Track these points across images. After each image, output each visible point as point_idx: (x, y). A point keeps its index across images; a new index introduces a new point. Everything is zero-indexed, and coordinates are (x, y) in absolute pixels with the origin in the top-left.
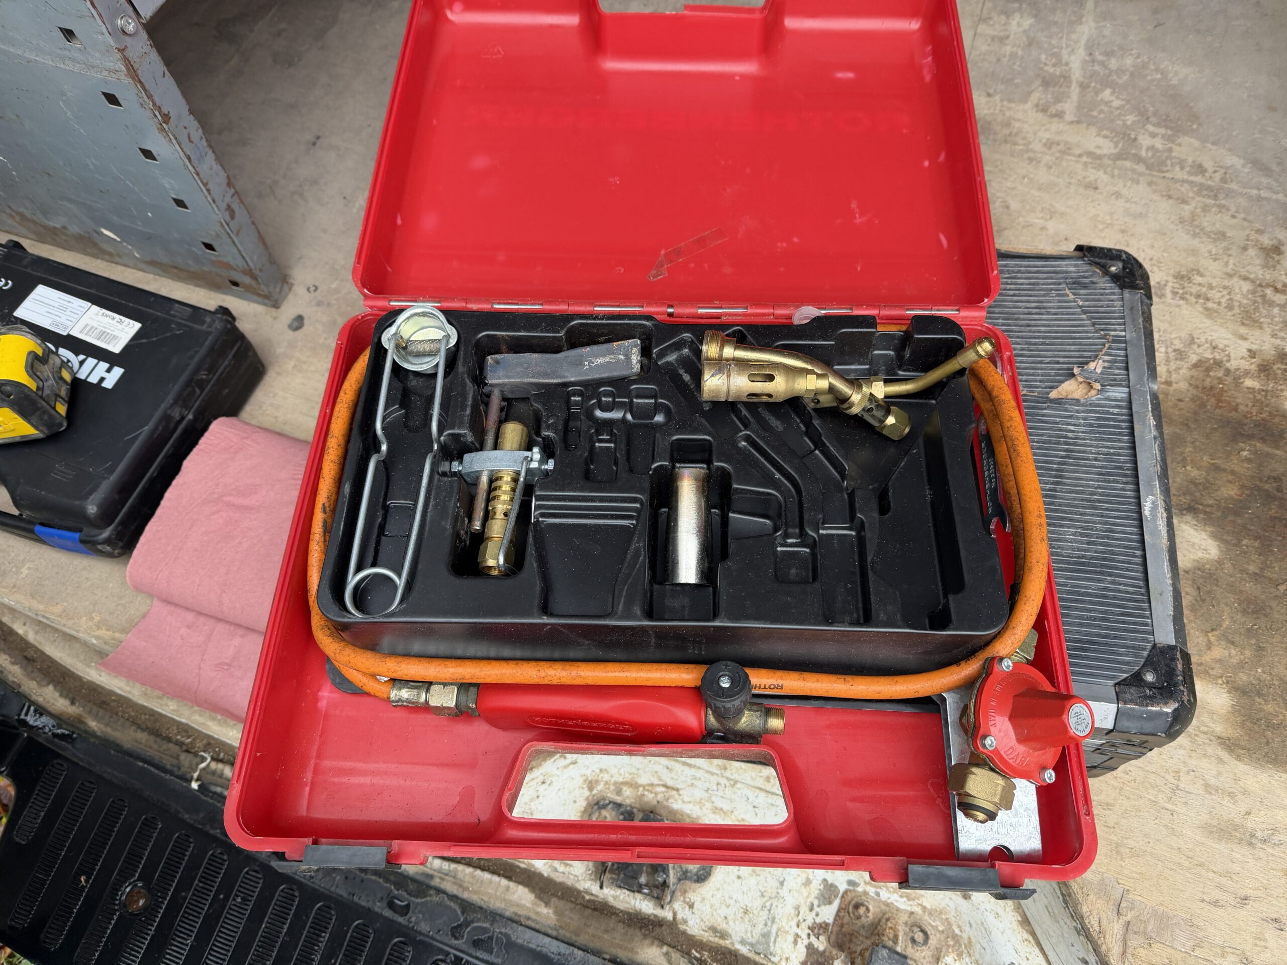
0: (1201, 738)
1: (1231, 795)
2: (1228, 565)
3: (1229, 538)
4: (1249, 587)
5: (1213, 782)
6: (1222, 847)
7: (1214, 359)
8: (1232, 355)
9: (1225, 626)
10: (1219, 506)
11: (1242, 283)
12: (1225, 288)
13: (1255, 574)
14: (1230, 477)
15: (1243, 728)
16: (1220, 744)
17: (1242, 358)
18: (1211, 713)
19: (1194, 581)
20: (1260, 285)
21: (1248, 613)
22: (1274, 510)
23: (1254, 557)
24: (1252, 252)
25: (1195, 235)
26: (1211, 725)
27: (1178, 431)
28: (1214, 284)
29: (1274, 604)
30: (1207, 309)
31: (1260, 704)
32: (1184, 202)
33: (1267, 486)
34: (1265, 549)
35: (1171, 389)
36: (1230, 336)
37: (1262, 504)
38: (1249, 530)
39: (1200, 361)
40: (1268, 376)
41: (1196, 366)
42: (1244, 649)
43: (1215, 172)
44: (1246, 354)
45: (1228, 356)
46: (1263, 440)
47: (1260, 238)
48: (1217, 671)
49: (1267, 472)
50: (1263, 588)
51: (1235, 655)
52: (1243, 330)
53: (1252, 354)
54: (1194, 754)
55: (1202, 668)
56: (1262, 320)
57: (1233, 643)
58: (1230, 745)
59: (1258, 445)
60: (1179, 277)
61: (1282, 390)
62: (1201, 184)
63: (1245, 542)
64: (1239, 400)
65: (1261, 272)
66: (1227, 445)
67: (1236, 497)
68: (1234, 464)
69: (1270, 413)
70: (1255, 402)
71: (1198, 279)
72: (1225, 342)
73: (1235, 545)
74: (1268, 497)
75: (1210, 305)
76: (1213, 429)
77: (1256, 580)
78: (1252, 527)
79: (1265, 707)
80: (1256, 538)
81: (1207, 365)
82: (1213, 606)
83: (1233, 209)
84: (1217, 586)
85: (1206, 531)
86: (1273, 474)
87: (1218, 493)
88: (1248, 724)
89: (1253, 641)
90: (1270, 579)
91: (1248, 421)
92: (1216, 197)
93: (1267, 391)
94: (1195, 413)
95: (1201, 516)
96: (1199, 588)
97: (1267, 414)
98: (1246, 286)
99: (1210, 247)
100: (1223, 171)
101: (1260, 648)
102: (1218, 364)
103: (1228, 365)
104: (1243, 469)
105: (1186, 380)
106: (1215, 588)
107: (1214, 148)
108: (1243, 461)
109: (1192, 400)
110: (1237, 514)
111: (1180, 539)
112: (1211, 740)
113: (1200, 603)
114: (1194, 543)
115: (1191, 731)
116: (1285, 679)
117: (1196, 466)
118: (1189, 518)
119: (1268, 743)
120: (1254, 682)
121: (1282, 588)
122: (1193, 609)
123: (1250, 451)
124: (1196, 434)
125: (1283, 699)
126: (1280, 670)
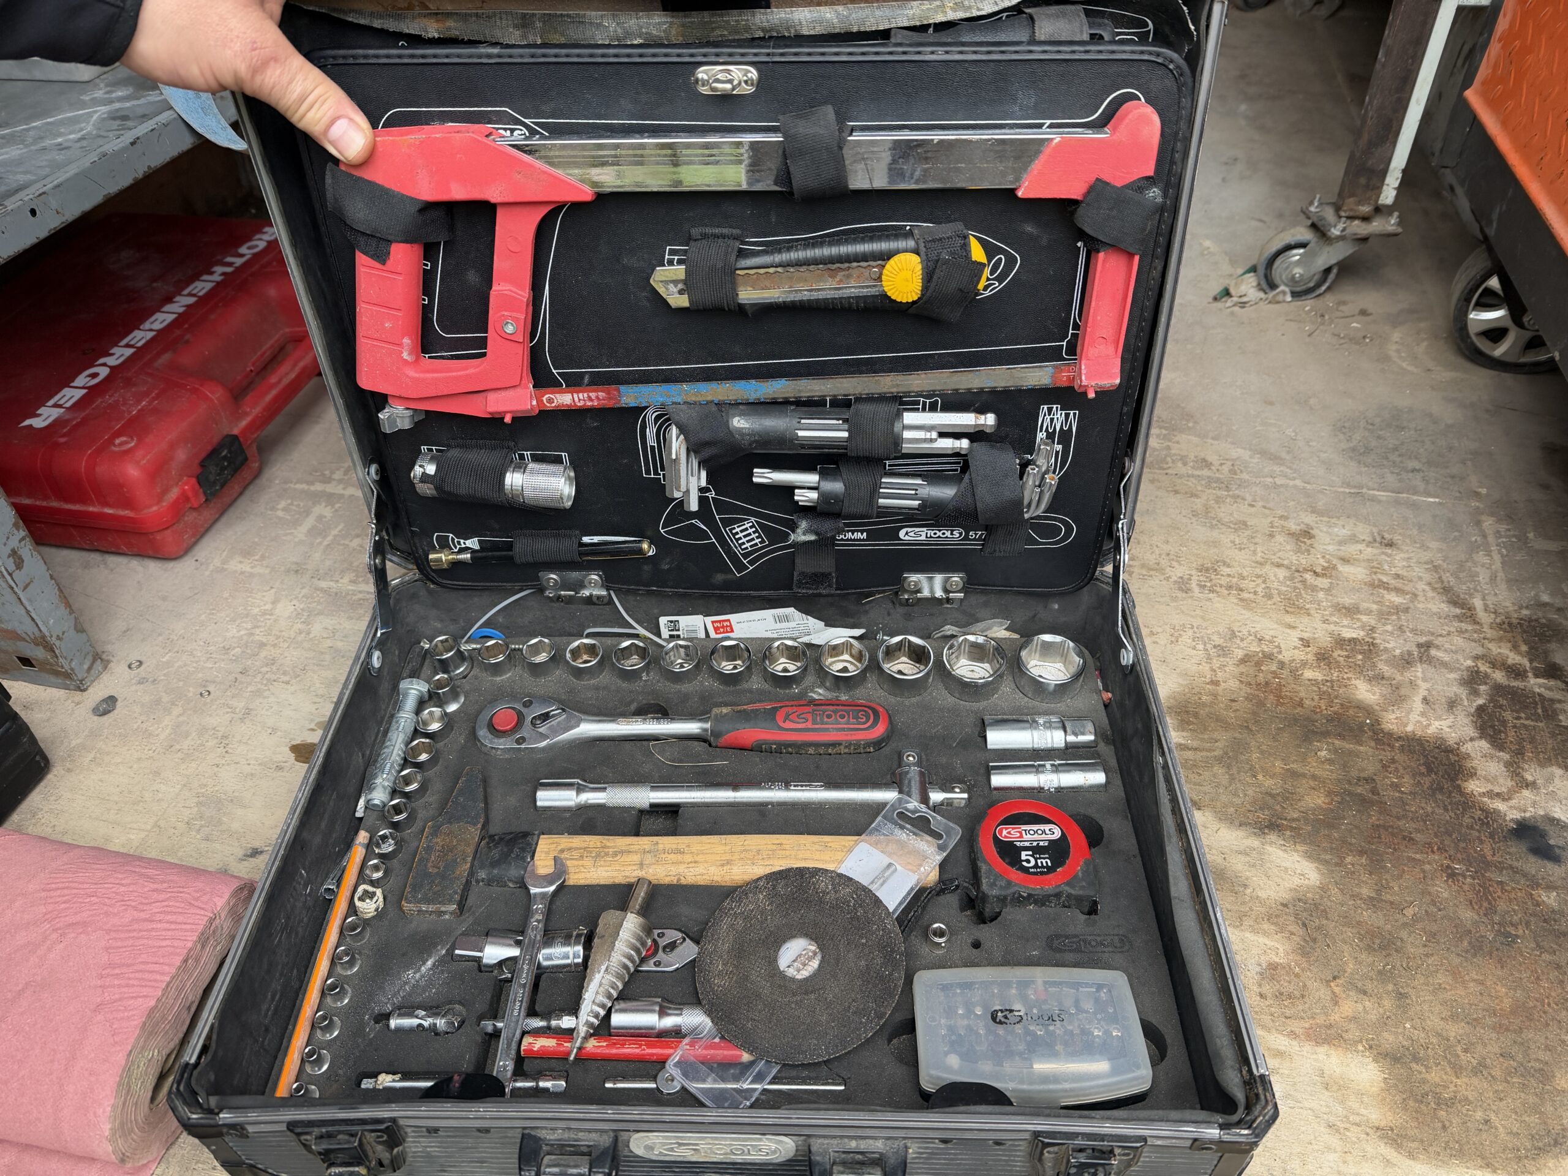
0: (1353, 1133)
2: (1334, 891)
3: (1328, 857)
4: (1368, 916)
7: (1263, 652)
8: (1282, 646)
9: (1349, 970)
10: (1306, 819)
11: (1276, 569)
12: (1258, 576)
13: (1372, 898)
14: (1312, 783)
15: (1406, 1110)
16: (1381, 1137)
17: (1295, 648)
18: (1360, 1094)
19: (1296, 916)
20: (1298, 571)
21: (1374, 950)
22: (1375, 817)
23: (1365, 877)
24: (1280, 538)
25: (1212, 527)
26: (1363, 1111)
27: (1237, 735)
28: (1245, 574)
29: (1404, 934)
30: (1241, 600)
31: (1420, 1073)
32: (1194, 495)
33: (1359, 790)
34: (1376, 865)
35: (1220, 689)
36: (1276, 626)
37: (1358, 811)
38: (1351, 844)
39: (1246, 655)
40: (1329, 665)
41: (1244, 661)
42: (1381, 998)
43: (1221, 464)
44: (1298, 643)
45: (1279, 647)
46: (1341, 736)
47: (1285, 524)
48: (1354, 1033)
49: (1354, 773)
50: (1385, 915)
51: (1371, 1009)
52: (1289, 619)
53: (1306, 643)
54: (1349, 1158)
55: (1332, 1031)
56: (1308, 606)
57: (1365, 993)
58: (1394, 1137)
59: (1337, 742)
60: (1202, 569)
61: (1349, 679)
62: (1209, 477)
63: (1349, 859)
64: (1303, 694)
65: (1294, 558)
66: (1299, 746)
67: (1324, 806)
68: (1312, 767)
69: (1342, 705)
70: (1321, 694)
71: (1226, 570)
72: (1271, 633)
73: (1337, 864)
74: (1364, 803)
75: (1245, 595)
76: (1279, 729)
77: (1374, 906)
78: (1354, 841)
79: (1427, 1076)
80: (1361, 853)
81: (1256, 659)
82: (1328, 946)
83: (1249, 498)
84: (1327, 919)
85: (1297, 851)
86: (1362, 775)
87: (1302, 803)
88: (1411, 1103)
89: (1390, 987)
90: (1392, 903)
91: (1318, 716)
92: (1227, 488)
93: (1332, 681)
94: (1254, 713)
95: (1288, 833)
96: (1304, 925)
97: (1338, 706)
98: (1282, 573)
99: (1232, 537)
100: (1230, 463)
101: (1401, 996)
102: (1269, 657)
103: (1280, 657)
104: (1325, 772)
105: (1234, 677)
106: (1325, 922)
107: (1216, 442)
108: (1323, 762)
109: (1246, 698)
110: (1331, 826)
111: (1268, 865)
112: (1367, 1134)
113: (1311, 944)
114: (1286, 868)
115: (1338, 1123)
116: (1444, 1034)
117: (1267, 773)
118: (1273, 837)
119: (1444, 1127)
120: (1405, 1043)
121: (1409, 912)
122: (1304, 951)
123: (1329, 750)
124: (1260, 737)
125: (1449, 1062)
126: (1434, 1021)
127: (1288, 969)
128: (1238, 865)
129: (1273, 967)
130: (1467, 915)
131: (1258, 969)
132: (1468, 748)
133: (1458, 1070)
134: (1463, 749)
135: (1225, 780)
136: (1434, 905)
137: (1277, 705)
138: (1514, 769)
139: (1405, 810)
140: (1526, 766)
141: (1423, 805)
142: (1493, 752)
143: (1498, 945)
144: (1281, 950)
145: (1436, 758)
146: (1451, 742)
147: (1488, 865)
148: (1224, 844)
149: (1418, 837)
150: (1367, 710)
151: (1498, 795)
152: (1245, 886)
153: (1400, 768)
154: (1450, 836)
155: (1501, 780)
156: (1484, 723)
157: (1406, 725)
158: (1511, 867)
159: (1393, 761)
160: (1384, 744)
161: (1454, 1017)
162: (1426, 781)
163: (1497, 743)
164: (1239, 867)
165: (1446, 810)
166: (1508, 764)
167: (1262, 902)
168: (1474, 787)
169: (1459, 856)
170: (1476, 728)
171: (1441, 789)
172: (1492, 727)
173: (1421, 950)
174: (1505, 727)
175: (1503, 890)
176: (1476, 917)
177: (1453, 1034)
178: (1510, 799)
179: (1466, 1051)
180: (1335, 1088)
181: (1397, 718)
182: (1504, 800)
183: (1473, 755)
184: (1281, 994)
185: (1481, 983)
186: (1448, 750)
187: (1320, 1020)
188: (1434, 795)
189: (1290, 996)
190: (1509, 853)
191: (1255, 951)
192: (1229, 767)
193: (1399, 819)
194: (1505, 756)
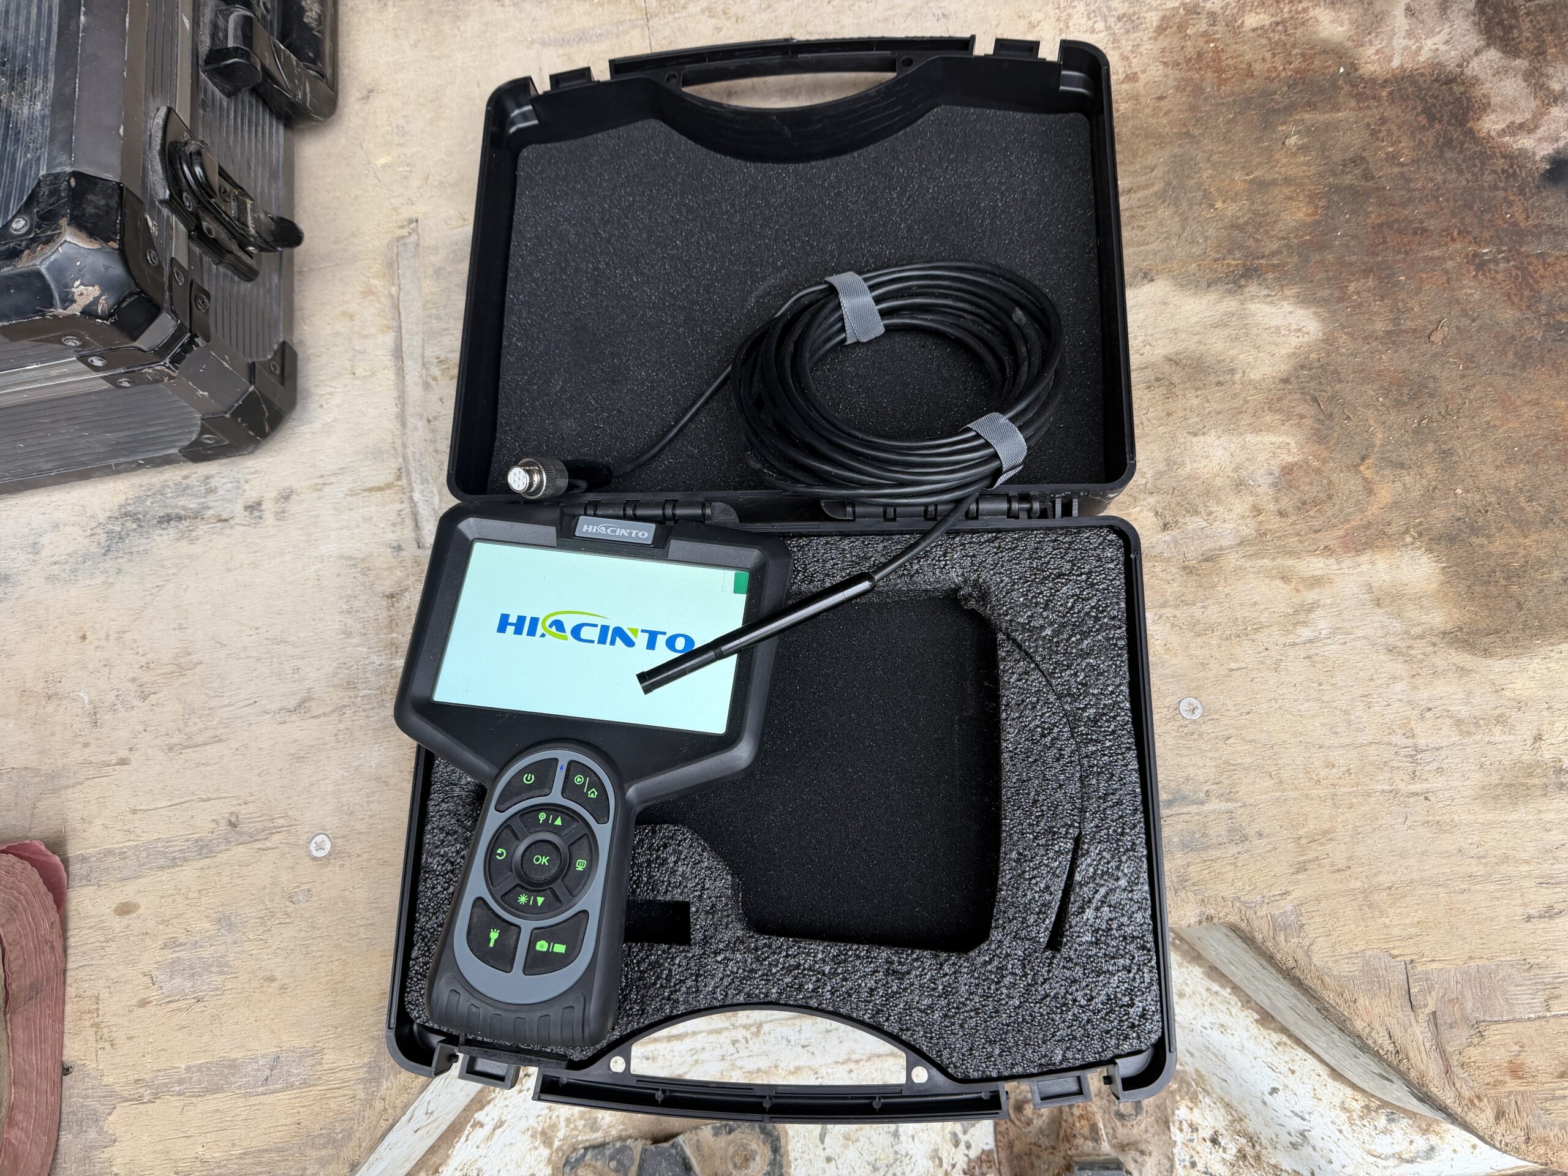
0: (1419, 648)
1: (1501, 720)
2: (1343, 339)
3: (1326, 293)
4: (1388, 360)
5: (1464, 712)
6: (1521, 814)
9: (1378, 443)
10: (1289, 247)
13: (1389, 333)
14: (1287, 191)
15: (1472, 599)
16: (1450, 644)
18: (1417, 599)
19: (1303, 391)
21: (1405, 404)
22: (1374, 214)
23: (1376, 306)
26: (1424, 618)
27: (1177, 150)
29: (1435, 370)
31: (1482, 546)
33: (1348, 180)
34: (1387, 286)
35: (1140, 85)
37: (1353, 212)
38: (1351, 264)
39: (1163, 18)
41: (1161, 30)
42: (1421, 467)
46: (1311, 106)
48: (1398, 523)
49: (1338, 157)
50: (1409, 351)
51: (1413, 484)
54: (1419, 681)
55: (1373, 530)
57: (1402, 466)
58: (1466, 638)
59: (1307, 116)
61: (1305, 10)
63: (1352, 287)
64: (1249, 57)
66: (1260, 139)
67: (1309, 220)
68: (1284, 166)
69: (1303, 55)
70: (1273, 46)
73: (1340, 300)
74: (1356, 196)
76: (1229, 122)
77: (1394, 342)
78: (1354, 258)
79: (1492, 548)
80: (1366, 272)
81: (1177, 20)
82: (1348, 418)
84: (1340, 381)
85: (1286, 298)
86: (1350, 154)
87: (1280, 225)
88: (1478, 588)
89: (1431, 447)
90: (1414, 331)
91: (1275, 85)
93: (1283, 22)
94: (1193, 108)
95: (1270, 276)
96: (1315, 400)
97: (1300, 59)
101: (1446, 454)
102: (1193, 10)
104: (1300, 167)
105: (1155, 60)
106: (1338, 387)
108: (1294, 155)
109: (1177, 88)
110: (1321, 247)
111: (1255, 331)
112: (1434, 645)
113: (1327, 422)
114: (1278, 328)
115: (1399, 644)
116: (1503, 485)
117: (1229, 196)
118: (1252, 288)
119: (1520, 606)
120: (1459, 514)
121: (1437, 337)
122: (1320, 437)
123: (1298, 132)
124: (1207, 144)
125: (1514, 521)
126: (1489, 474)
127: (1303, 466)
128: (1217, 344)
129: (1288, 470)
130: (1507, 315)
131: (1270, 479)
132: (1475, 67)
133: (1524, 526)
134: (1468, 72)
135: (1174, 225)
136: (1466, 315)
137: (1219, 85)
138: (1535, 79)
139: (1409, 190)
140: (1551, 70)
141: (1430, 175)
142: (1505, 62)
143: (1549, 344)
144: (1293, 444)
145: (1437, 97)
146: (1452, 66)
147: (1519, 234)
148: (1194, 320)
149: (1432, 224)
150: (1336, 52)
151: (1521, 126)
152: (1232, 371)
153: (1394, 128)
154: (1471, 208)
155: (1522, 103)
156: (1489, 20)
157: (1390, 61)
158: (1551, 228)
159: (1383, 121)
160: (1367, 98)
161: (1511, 461)
162: (1430, 136)
163: (1510, 48)
164: (1220, 346)
165: (1460, 172)
166: (1528, 76)
167: (1257, 386)
168: (1490, 124)
169: (1486, 235)
170: (1480, 32)
171: (1449, 143)
172: (1500, 23)
173: (1460, 385)
174: (1516, 18)
175: (1546, 265)
176: (1518, 315)
177: (1513, 483)
178: (1536, 127)
179: (1530, 500)
180: (1388, 601)
181: (1377, 52)
182: (1530, 131)
183: (1482, 76)
184: (1304, 503)
185: (1535, 403)
186: (1450, 80)
187: (1356, 521)
188: (1442, 152)
189: (1315, 503)
190: (1546, 209)
191: (1261, 457)
192: (1176, 203)
193: (1404, 205)
194: (1521, 63)
